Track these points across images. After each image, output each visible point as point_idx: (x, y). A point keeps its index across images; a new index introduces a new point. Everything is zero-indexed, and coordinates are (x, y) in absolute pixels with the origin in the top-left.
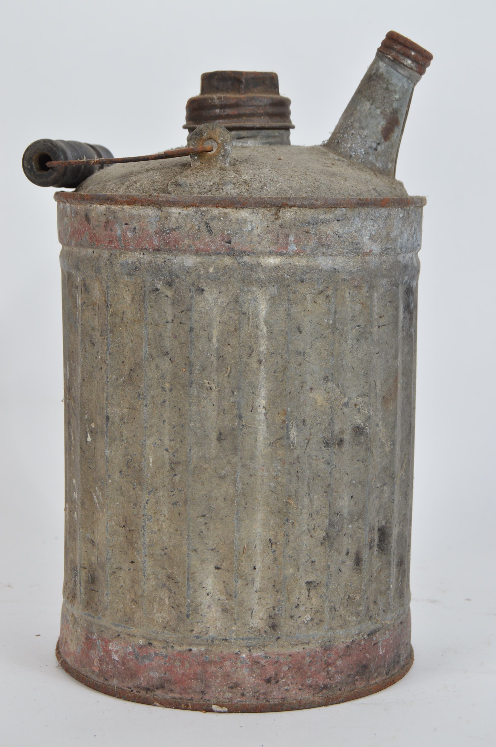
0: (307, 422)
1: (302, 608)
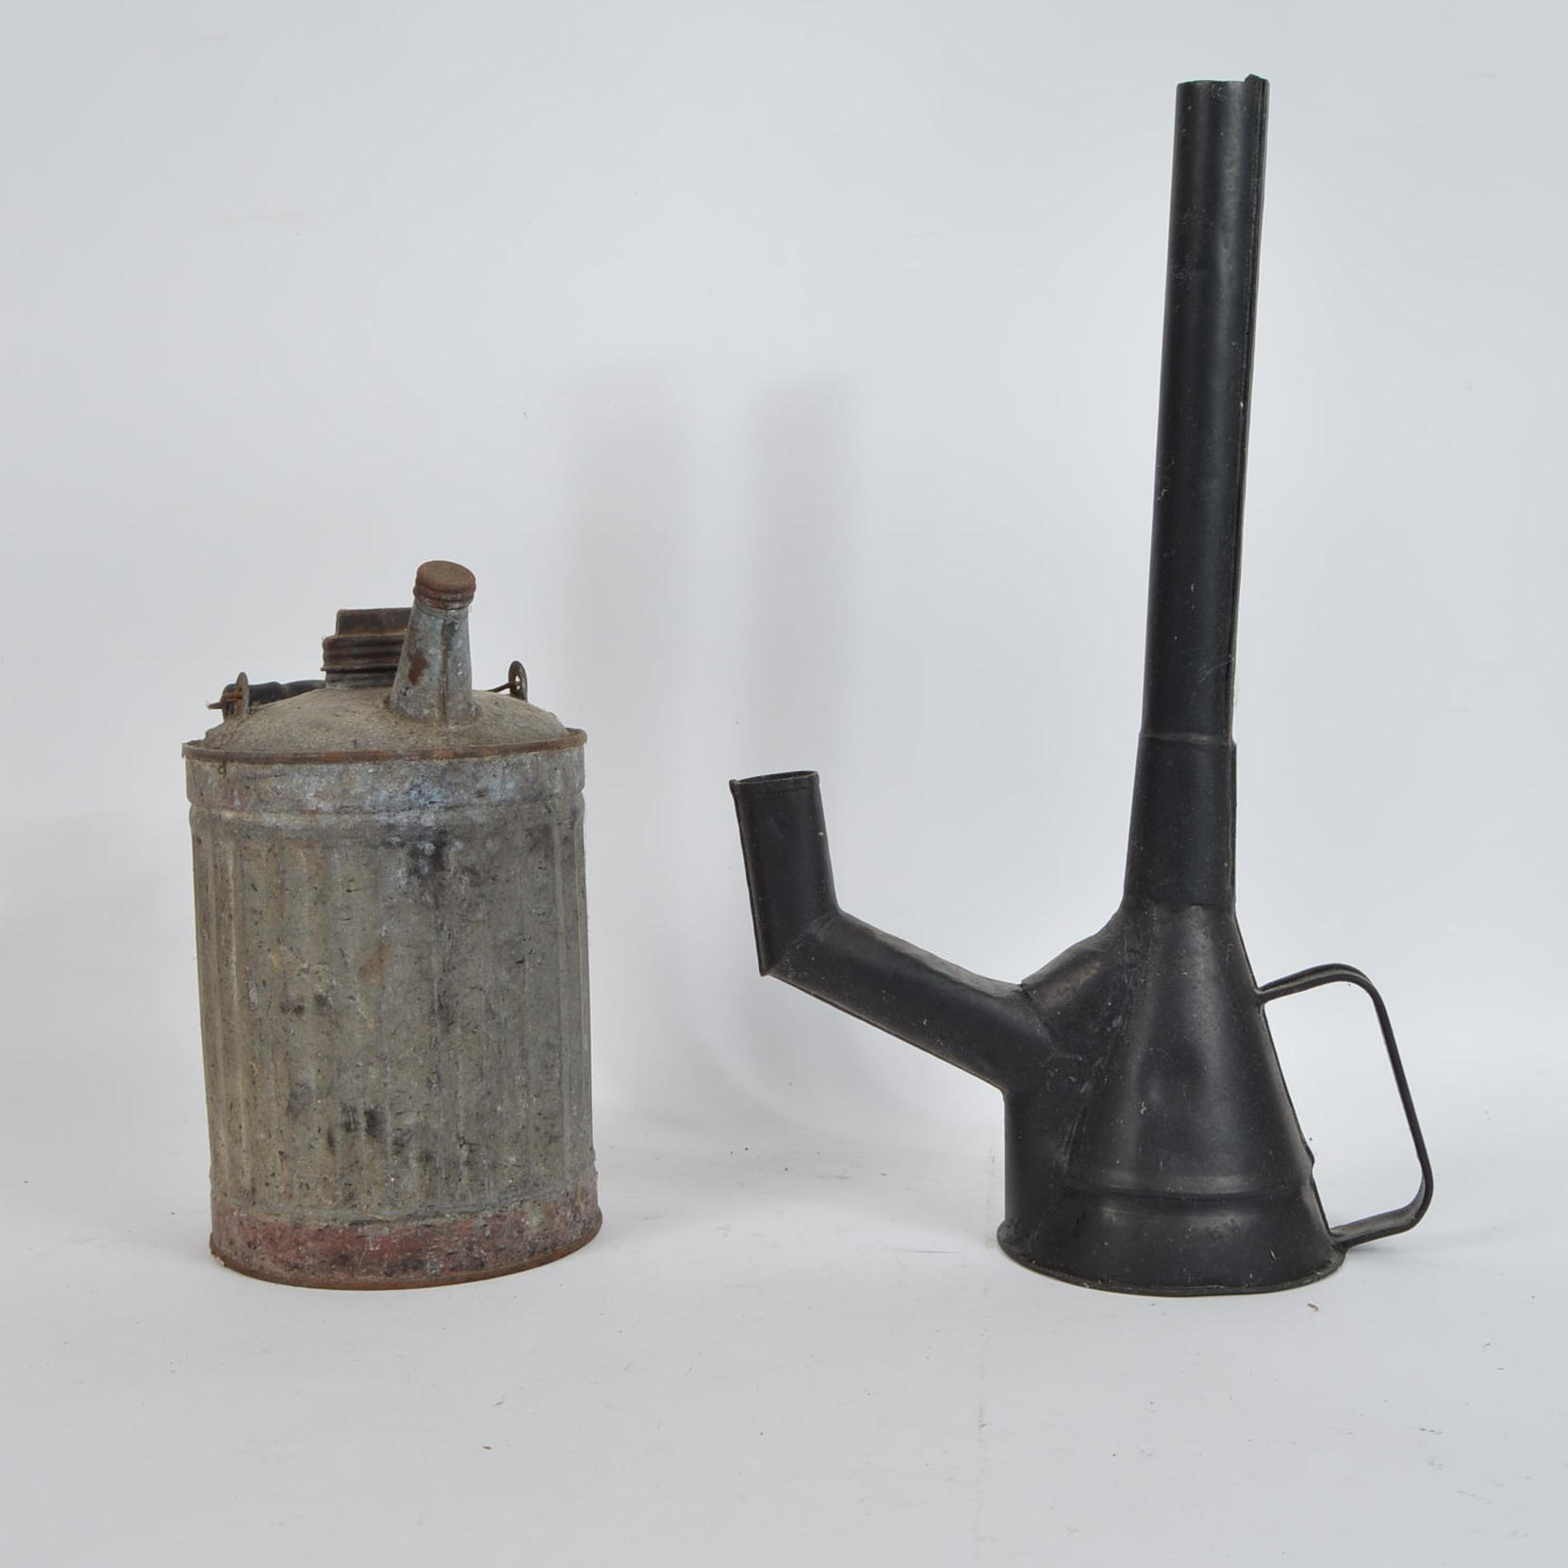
0: (268, 983)
1: (279, 1178)
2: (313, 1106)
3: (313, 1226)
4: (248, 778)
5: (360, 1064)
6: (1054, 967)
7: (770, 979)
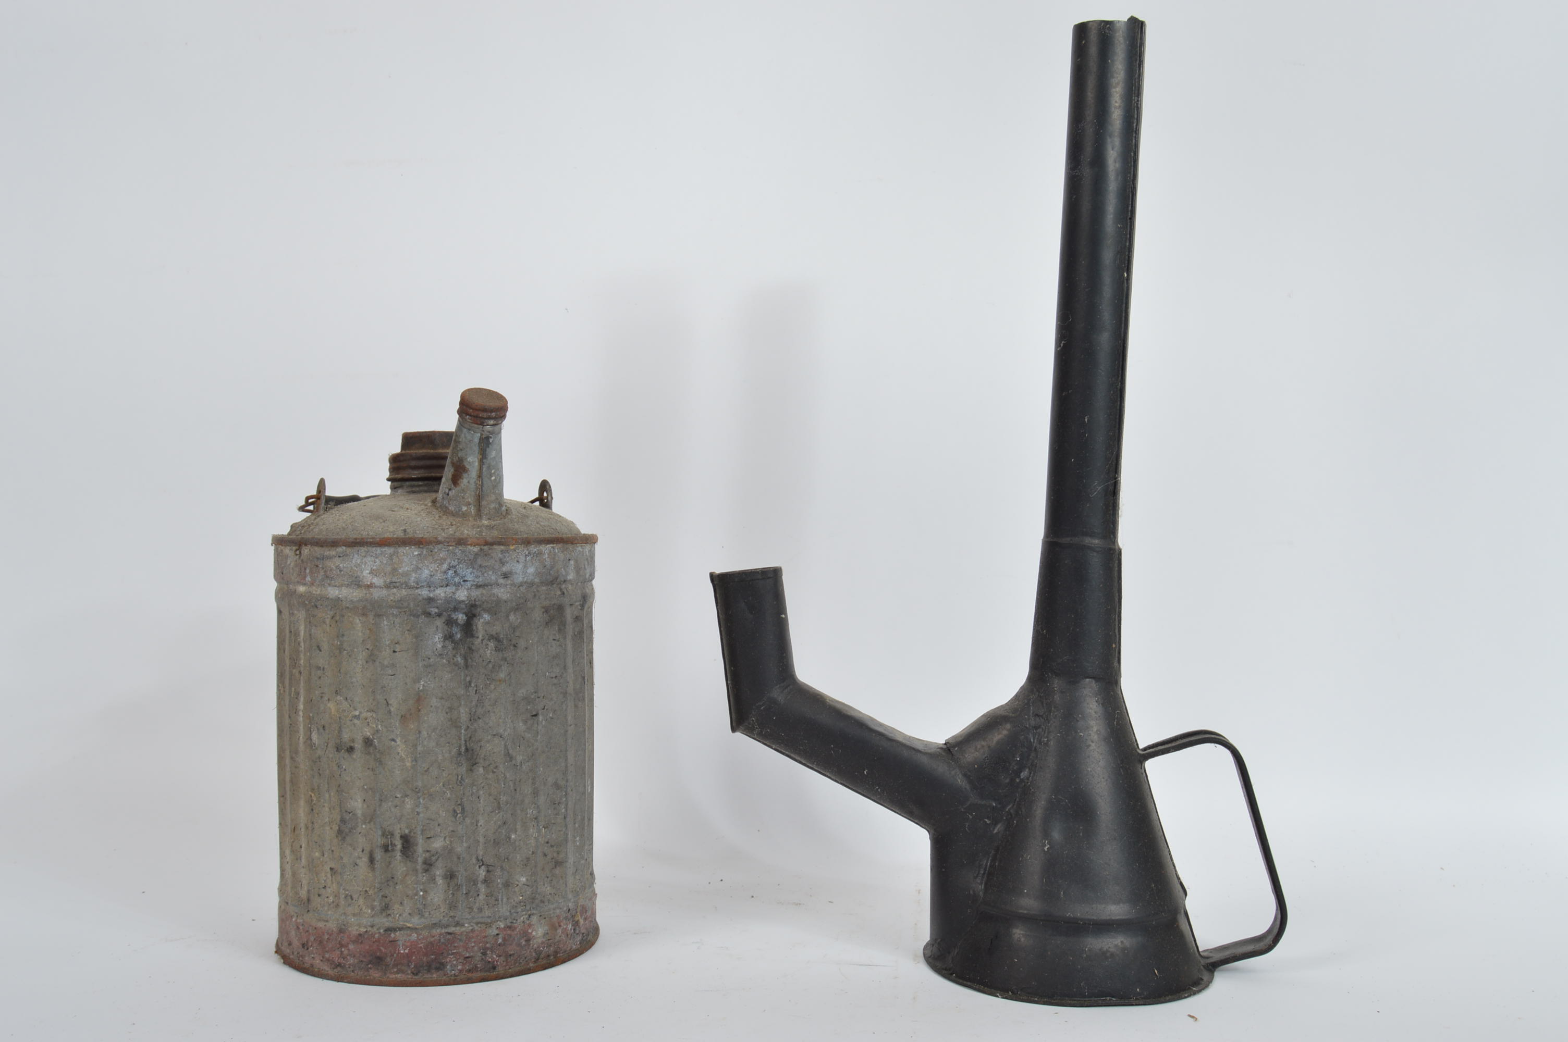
0: (326, 728)
1: (329, 890)
2: (359, 830)
3: (354, 931)
4: (318, 558)
5: (398, 796)
6: (973, 729)
7: (739, 735)
